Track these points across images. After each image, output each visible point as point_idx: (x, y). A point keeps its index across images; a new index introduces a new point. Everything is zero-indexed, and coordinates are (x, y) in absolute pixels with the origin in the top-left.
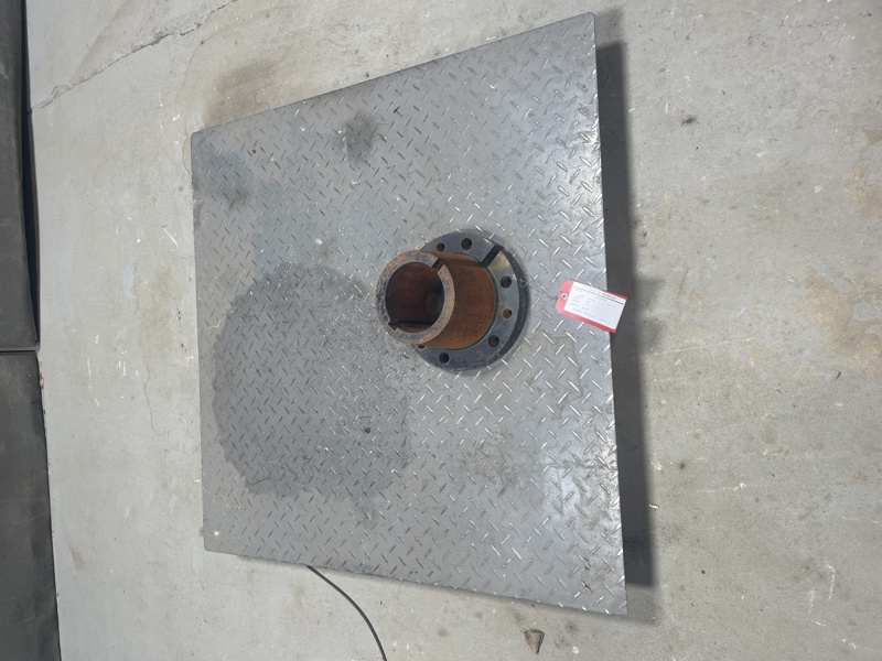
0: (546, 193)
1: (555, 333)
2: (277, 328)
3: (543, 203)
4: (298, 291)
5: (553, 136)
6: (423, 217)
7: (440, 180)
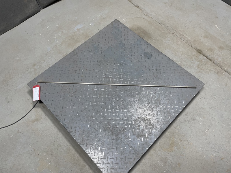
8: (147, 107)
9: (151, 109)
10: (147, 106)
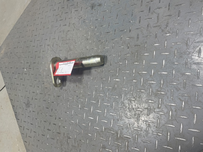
1: (131, 149)
2: (57, 15)
4: (73, 10)
6: (138, 38)
8: (126, 107)
9: (135, 115)
10: (127, 105)
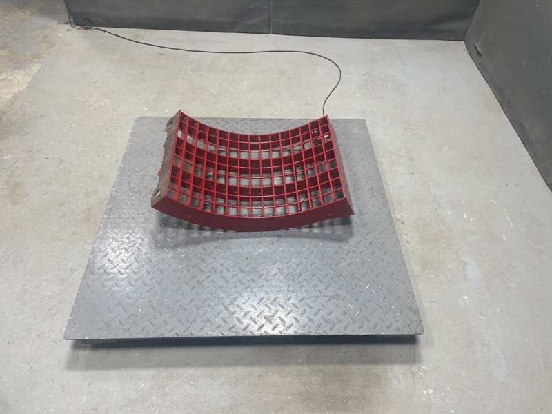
0: (123, 251)
3: (126, 247)
5: (111, 276)
7: (188, 266)
